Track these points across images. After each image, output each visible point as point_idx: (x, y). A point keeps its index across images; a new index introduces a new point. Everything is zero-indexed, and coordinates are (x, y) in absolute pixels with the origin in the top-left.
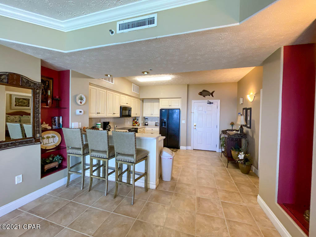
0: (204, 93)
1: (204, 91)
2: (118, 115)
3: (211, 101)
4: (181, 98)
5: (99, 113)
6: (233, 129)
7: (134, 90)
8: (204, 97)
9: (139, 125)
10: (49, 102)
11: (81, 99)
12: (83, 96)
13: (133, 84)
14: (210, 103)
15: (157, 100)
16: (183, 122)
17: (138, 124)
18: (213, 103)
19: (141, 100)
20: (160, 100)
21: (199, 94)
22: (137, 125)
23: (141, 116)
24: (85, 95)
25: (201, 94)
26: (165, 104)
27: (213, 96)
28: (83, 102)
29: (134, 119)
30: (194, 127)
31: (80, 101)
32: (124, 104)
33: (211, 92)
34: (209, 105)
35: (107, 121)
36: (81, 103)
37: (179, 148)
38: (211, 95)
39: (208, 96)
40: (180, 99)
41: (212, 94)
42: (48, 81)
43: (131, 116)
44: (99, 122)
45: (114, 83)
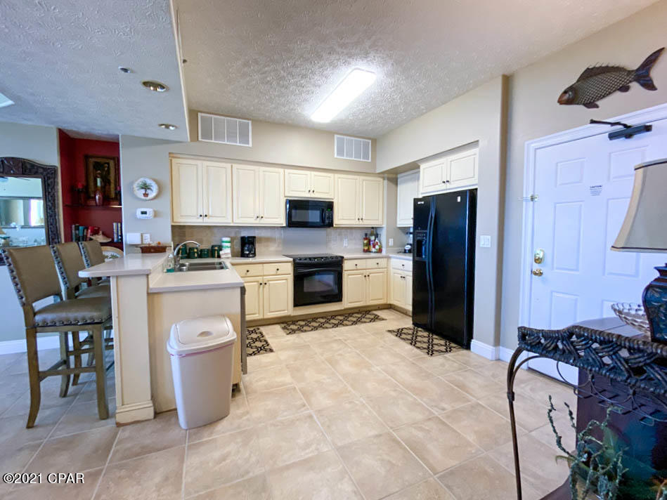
2: (282, 220)
3: (633, 120)
5: (206, 216)
7: (340, 152)
8: (591, 105)
9: (380, 251)
10: (97, 197)
11: (145, 187)
12: (149, 182)
13: (336, 136)
14: (628, 132)
15: (413, 168)
16: (485, 241)
17: (377, 247)
18: (648, 128)
19: (384, 179)
20: (423, 166)
21: (561, 102)
22: (373, 250)
23: (384, 226)
24: (155, 180)
25: (572, 96)
28: (152, 194)
29: (366, 235)
30: (536, 267)
31: (143, 191)
32: (302, 193)
34: (621, 142)
35: (250, 234)
36: (146, 195)
37: (468, 347)
38: (635, 86)
39: (618, 95)
42: (108, 164)
43: (331, 225)
44: (227, 237)
45: (250, 145)
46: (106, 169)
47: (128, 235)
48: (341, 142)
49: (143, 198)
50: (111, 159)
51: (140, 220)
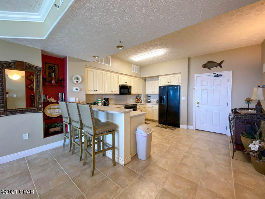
0: (209, 65)
1: (209, 62)
2: (117, 92)
3: (219, 73)
4: (181, 73)
5: (96, 91)
6: (249, 108)
7: (133, 70)
8: (209, 69)
9: (141, 102)
10: (53, 82)
11: (77, 79)
12: (79, 76)
13: (132, 65)
14: (218, 76)
15: (157, 77)
16: (183, 99)
17: (140, 101)
18: (221, 76)
19: (143, 79)
20: (160, 77)
21: (203, 67)
22: (139, 102)
23: (143, 94)
24: (81, 76)
25: (205, 66)
26: (165, 81)
27: (221, 67)
28: (79, 82)
29: (137, 97)
30: (197, 105)
31: (76, 80)
32: (124, 83)
33: (219, 62)
34: (216, 78)
35: (107, 97)
36: (77, 82)
37: (179, 127)
38: (218, 67)
39: (215, 68)
40: (180, 75)
41: (220, 65)
42: (55, 67)
43: (131, 94)
44: (99, 98)
45: (111, 65)
46: (54, 69)
47: (70, 98)
48: (133, 66)
49: (76, 83)
50: (56, 65)
51: (75, 92)
